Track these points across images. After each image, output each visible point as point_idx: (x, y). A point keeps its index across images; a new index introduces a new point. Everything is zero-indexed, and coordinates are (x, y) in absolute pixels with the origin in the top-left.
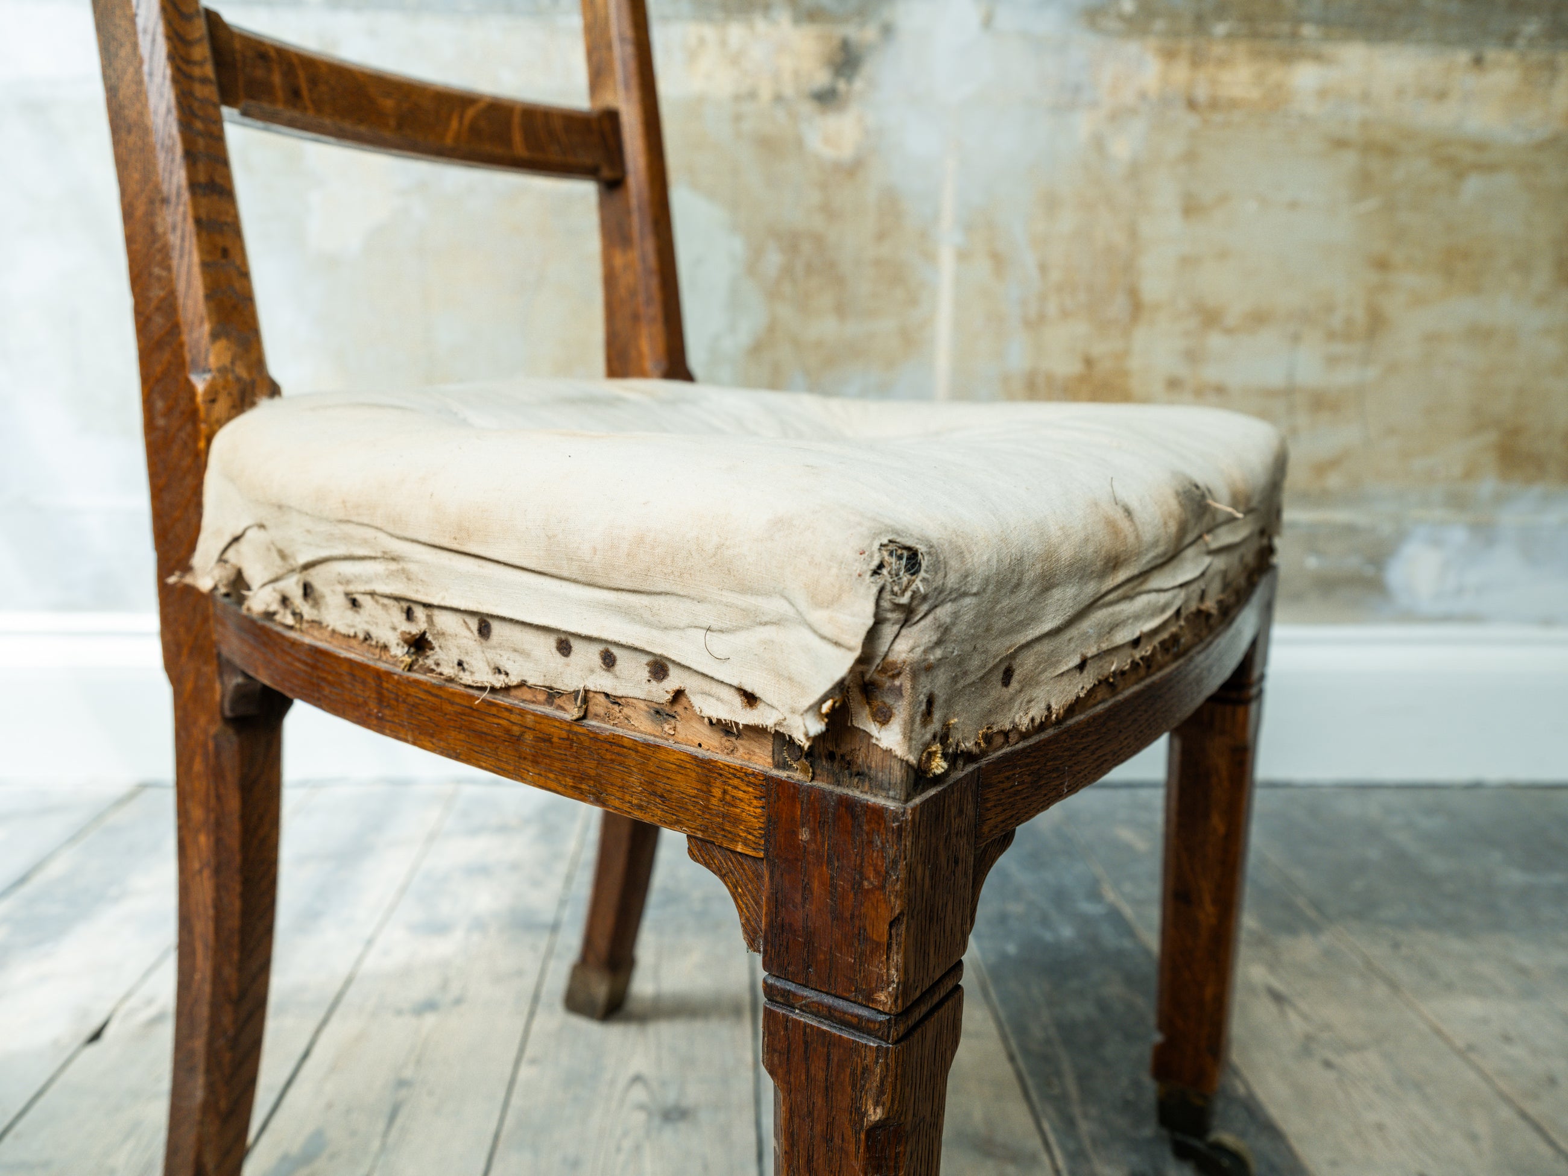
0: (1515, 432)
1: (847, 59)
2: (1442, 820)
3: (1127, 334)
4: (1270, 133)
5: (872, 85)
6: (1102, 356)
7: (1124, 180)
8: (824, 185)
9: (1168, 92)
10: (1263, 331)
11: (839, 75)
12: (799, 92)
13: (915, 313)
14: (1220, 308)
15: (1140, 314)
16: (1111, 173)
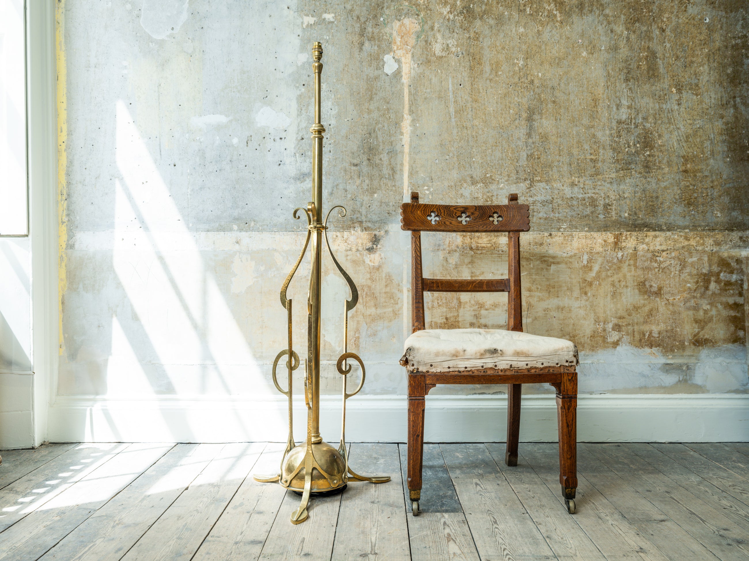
0: (574, 336)
1: (376, 240)
2: (554, 451)
3: (458, 311)
4: (494, 255)
5: (383, 246)
6: (450, 317)
7: (454, 269)
8: (371, 273)
9: (464, 246)
10: (497, 309)
11: (374, 244)
12: (363, 249)
13: (397, 307)
14: (484, 303)
15: (461, 305)
16: (450, 267)
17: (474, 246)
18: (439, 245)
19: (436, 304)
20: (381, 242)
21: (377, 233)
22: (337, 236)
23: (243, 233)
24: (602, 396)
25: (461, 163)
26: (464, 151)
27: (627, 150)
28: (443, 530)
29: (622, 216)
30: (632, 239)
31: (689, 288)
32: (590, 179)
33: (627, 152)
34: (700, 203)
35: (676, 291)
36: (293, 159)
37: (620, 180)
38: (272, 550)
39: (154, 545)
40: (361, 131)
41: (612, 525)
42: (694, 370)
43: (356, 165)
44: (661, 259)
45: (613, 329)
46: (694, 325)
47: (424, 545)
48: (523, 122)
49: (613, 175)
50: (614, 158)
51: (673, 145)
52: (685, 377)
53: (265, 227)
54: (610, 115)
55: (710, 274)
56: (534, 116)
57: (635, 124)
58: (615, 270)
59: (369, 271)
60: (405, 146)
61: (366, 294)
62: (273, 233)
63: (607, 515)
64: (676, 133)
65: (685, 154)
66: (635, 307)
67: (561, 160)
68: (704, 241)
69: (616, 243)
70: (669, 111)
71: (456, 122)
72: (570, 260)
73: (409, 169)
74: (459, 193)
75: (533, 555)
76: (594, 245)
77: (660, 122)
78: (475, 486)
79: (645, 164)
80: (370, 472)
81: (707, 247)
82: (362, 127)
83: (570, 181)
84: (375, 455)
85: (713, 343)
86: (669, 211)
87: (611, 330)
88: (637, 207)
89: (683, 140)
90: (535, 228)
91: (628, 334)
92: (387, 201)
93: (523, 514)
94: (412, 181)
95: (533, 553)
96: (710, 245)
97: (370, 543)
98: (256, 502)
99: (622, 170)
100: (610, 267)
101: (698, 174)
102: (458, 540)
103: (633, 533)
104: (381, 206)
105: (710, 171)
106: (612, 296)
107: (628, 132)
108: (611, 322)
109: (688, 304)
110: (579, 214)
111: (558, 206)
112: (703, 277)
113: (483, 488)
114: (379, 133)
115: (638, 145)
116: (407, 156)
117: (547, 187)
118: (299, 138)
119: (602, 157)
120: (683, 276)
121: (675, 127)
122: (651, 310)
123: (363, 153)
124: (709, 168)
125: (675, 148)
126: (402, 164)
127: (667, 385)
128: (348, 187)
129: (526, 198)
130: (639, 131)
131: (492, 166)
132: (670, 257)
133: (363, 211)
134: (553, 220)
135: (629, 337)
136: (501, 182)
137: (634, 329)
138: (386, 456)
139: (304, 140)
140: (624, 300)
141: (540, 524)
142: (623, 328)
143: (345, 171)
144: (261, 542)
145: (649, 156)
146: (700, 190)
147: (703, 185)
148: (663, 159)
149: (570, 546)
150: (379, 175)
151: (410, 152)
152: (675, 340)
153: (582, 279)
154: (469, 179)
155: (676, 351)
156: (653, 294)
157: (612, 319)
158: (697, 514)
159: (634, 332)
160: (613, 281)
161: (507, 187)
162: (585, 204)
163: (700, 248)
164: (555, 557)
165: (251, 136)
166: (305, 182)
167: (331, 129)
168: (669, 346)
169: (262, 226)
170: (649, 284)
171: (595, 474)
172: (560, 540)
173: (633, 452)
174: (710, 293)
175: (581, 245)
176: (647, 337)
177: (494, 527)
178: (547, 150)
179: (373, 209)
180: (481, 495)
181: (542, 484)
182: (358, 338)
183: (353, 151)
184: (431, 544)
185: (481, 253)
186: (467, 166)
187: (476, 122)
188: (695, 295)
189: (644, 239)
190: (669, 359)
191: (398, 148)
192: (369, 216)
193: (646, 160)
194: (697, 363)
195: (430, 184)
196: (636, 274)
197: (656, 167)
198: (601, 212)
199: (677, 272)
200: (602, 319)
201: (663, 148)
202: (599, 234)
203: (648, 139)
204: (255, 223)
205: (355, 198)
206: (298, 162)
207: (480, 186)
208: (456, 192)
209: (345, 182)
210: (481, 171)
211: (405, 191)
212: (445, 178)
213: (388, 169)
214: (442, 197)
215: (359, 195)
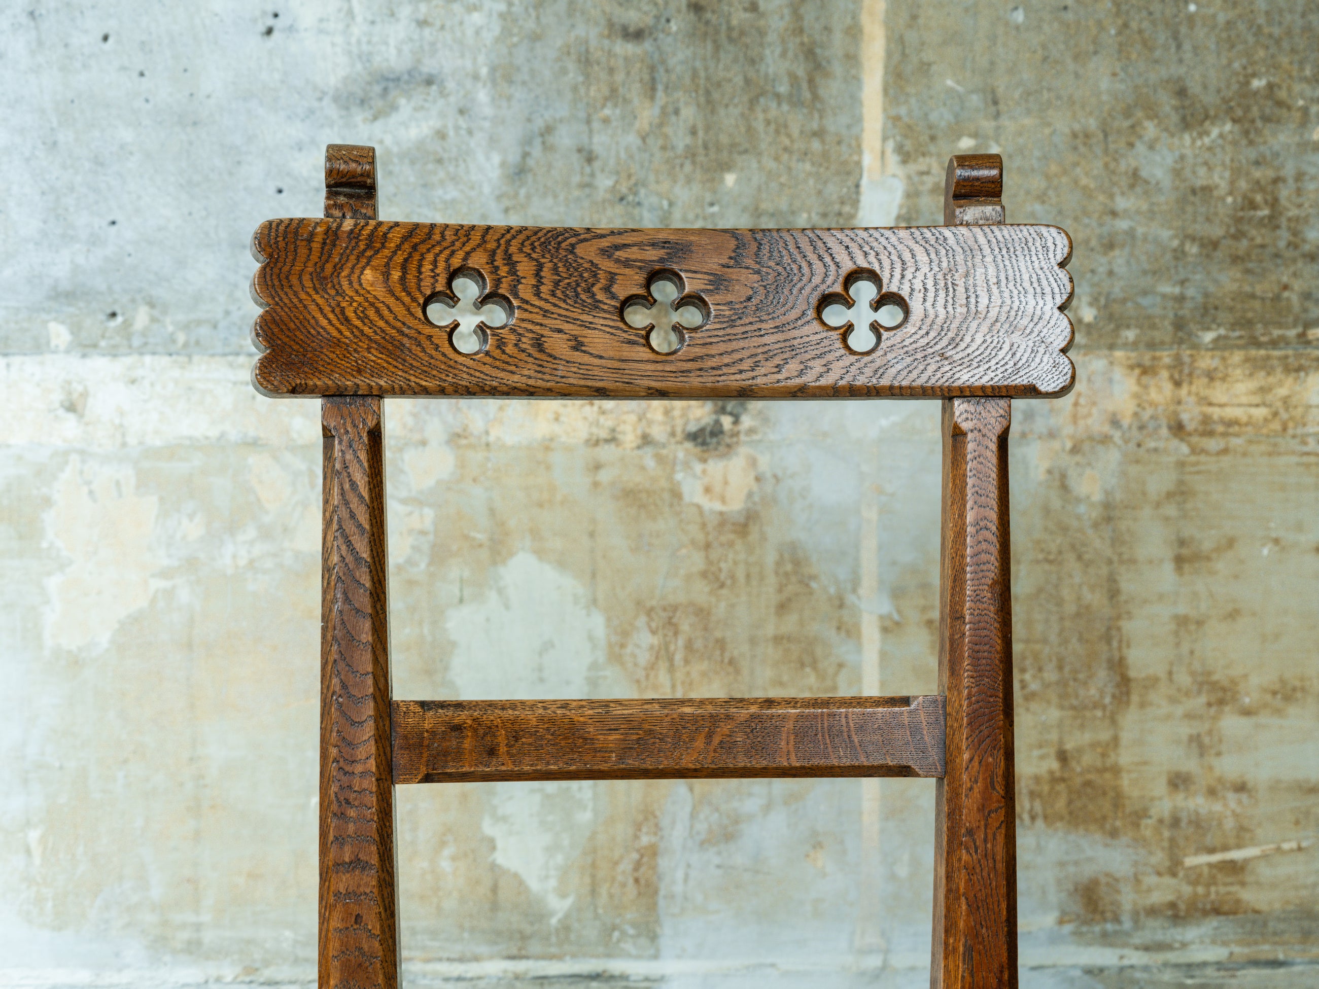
3: (1113, 722)
4: (1282, 461)
5: (766, 420)
6: (1080, 750)
8: (708, 546)
9: (1146, 415)
10: (1293, 710)
11: (722, 410)
12: (673, 434)
14: (1234, 682)
15: (1128, 693)
16: (1079, 517)
17: (1190, 416)
23: (99, 364)
25: (1134, 25)
43: (637, 35)
59: (700, 537)
61: (689, 646)
73: (889, 54)
74: (1123, 166)
92: (783, 205)
94: (903, 111)
126: (854, 32)
128: (600, 141)
131: (1278, 42)
143: (586, 61)
150: (747, 81)
154: (1167, 102)
166: (394, 119)
182: (653, 852)
185: (1225, 451)
186: (1162, 37)
195: (988, 126)
204: (156, 313)
205: (634, 190)
206: (359, 19)
207: (1221, 136)
208: (1106, 165)
209: (582, 114)
210: (1224, 61)
211: (869, 160)
212: (1059, 98)
213: (790, 54)
214: (1043, 184)
215: (652, 178)
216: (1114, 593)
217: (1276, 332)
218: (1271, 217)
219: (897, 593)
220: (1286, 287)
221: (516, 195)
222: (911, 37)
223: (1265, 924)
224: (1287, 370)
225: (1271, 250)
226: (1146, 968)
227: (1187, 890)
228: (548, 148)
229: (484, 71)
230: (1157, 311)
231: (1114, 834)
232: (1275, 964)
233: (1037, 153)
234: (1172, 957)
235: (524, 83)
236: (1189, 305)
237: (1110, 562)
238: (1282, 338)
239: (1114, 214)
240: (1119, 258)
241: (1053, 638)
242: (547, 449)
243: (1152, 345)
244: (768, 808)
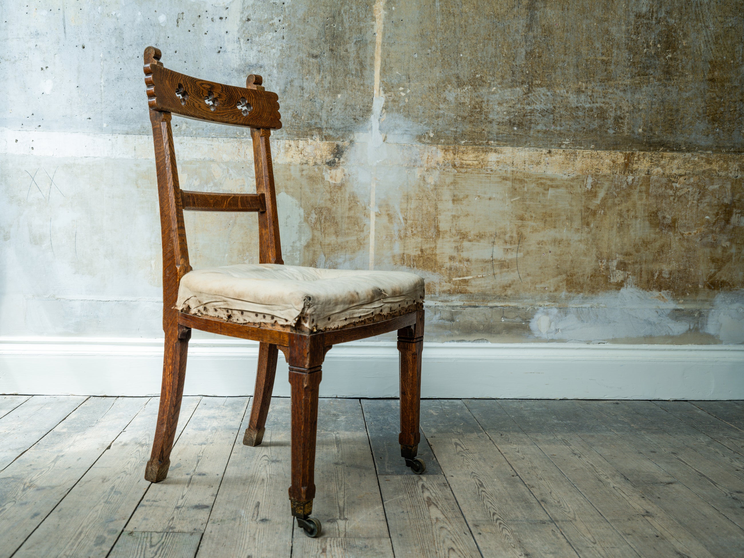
0: (572, 275)
1: (338, 152)
2: (544, 408)
3: (435, 242)
4: (481, 175)
5: (347, 160)
6: (426, 249)
7: (432, 190)
8: (331, 192)
9: (446, 162)
10: (482, 241)
11: (336, 157)
12: (323, 162)
13: (362, 235)
14: (467, 233)
15: (439, 235)
16: (428, 188)
17: (457, 162)
18: (416, 161)
19: (409, 233)
20: (345, 155)
21: (340, 143)
22: (290, 146)
24: (601, 346)
25: (446, 59)
26: (449, 44)
27: (645, 50)
28: (421, 493)
29: (636, 131)
30: (645, 161)
31: (708, 221)
32: (600, 85)
33: (646, 53)
34: (726, 119)
35: (693, 224)
36: (236, 45)
37: (636, 88)
38: (222, 515)
39: (78, 510)
40: (322, 13)
41: (614, 487)
42: (707, 317)
43: (316, 57)
44: (678, 185)
45: (618, 268)
46: (710, 264)
47: (400, 510)
48: (523, 11)
49: (628, 82)
50: (629, 60)
51: (699, 47)
52: (696, 325)
53: (200, 131)
54: (628, 7)
55: (733, 205)
56: (536, 3)
57: (656, 18)
58: (623, 197)
59: (329, 190)
60: (377, 35)
61: (325, 218)
62: (210, 138)
63: (608, 478)
64: (704, 32)
65: (713, 58)
66: (644, 242)
67: (567, 60)
68: (728, 165)
69: (626, 165)
70: (697, 4)
71: (441, 7)
72: (572, 184)
73: (382, 64)
74: (442, 96)
75: (527, 520)
76: (600, 166)
77: (685, 18)
78: (455, 446)
79: (666, 70)
80: (329, 430)
81: (731, 172)
82: (324, 8)
83: (576, 86)
84: (333, 412)
85: (730, 286)
86: (690, 127)
87: (615, 269)
88: (653, 122)
89: (711, 42)
90: (532, 143)
91: (634, 274)
92: (353, 103)
93: (513, 476)
94: (385, 80)
95: (526, 517)
96: (735, 170)
97: (338, 508)
98: (196, 463)
99: (639, 75)
100: (618, 193)
101: (727, 84)
102: (440, 504)
103: (638, 496)
104: (345, 109)
105: (740, 81)
106: (619, 228)
107: (649, 28)
108: (616, 259)
109: (705, 240)
110: (584, 128)
111: (561, 117)
112: (724, 208)
113: (465, 448)
114: (345, 17)
115: (659, 46)
116: (380, 47)
117: (549, 93)
118: (245, 19)
119: (615, 58)
120: (701, 206)
121: (703, 25)
122: (663, 246)
123: (325, 42)
124: (740, 77)
125: (702, 51)
126: (373, 58)
127: (676, 334)
128: (305, 85)
129: (522, 106)
130: (661, 28)
131: (483, 65)
132: (688, 183)
133: (324, 115)
134: (553, 134)
135: (635, 277)
136: (494, 85)
137: (641, 268)
138: (347, 412)
139: (250, 22)
140: (632, 234)
141: (533, 487)
142: (629, 266)
143: (302, 63)
144: (207, 507)
145: (671, 59)
146: (727, 104)
147: (731, 98)
148: (687, 64)
149: (568, 510)
150: (344, 70)
151: (383, 42)
152: (687, 282)
153: (584, 206)
154: (454, 80)
155: (688, 294)
156: (665, 227)
157: (617, 256)
158: (708, 476)
159: (641, 271)
160: (621, 210)
161: (500, 92)
162: (593, 115)
163: (723, 174)
164: (552, 522)
165: (183, 13)
167: (285, 8)
168: (681, 289)
169: (196, 129)
170: (663, 215)
171: (592, 434)
172: (557, 504)
173: (633, 410)
174: (731, 227)
175: (585, 166)
176: (656, 278)
177: (480, 490)
178: (550, 47)
179: (336, 113)
180: (462, 456)
181: (532, 445)
183: (312, 38)
184: (409, 509)
185: (466, 172)
186: (453, 62)
187: (466, 8)
188: (714, 229)
189: (659, 161)
190: (679, 303)
191: (368, 37)
192: (330, 122)
193: (667, 65)
194: (711, 309)
195: (407, 84)
196: (648, 203)
197: (678, 74)
198: (611, 126)
199: (695, 202)
200: (605, 255)
201: (687, 51)
202: (607, 153)
203: (671, 39)
204: (188, 125)
205: (314, 98)
206: (243, 50)
207: (468, 89)
208: (437, 96)
209: (301, 77)
210: (469, 70)
211: (376, 92)
212: (426, 78)
213: (356, 63)
214: (421, 100)
215: (319, 94)
216: (436, 209)
217: (481, 142)
218: (480, 111)
219: (380, 206)
220: (483, 130)
221: (283, 98)
222: (388, 60)
223: (473, 296)
224: (483, 152)
225: (480, 120)
226: (442, 307)
227: (453, 287)
228: (292, 86)
229: (275, 65)
230: (450, 135)
231: (435, 271)
232: (475, 307)
233: (419, 92)
234: (449, 304)
235: (286, 68)
236: (458, 133)
237: (436, 200)
238: (482, 143)
239: (439, 109)
240: (440, 121)
241: (420, 220)
242: (290, 165)
243: (448, 144)
244: (345, 261)
